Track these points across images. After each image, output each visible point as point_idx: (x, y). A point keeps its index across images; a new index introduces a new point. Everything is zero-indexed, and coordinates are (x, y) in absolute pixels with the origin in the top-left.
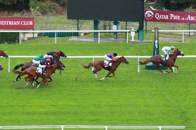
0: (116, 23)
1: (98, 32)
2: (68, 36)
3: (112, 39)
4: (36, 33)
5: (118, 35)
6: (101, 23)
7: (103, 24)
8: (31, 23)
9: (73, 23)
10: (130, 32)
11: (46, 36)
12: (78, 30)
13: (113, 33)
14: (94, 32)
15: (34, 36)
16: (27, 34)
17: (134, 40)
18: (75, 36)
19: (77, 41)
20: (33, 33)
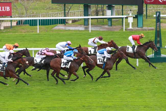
0: (110, 7)
1: (89, 19)
2: (53, 24)
3: (106, 26)
4: (15, 21)
5: (112, 22)
6: (93, 8)
7: (95, 9)
8: (8, 9)
9: (60, 8)
10: (127, 18)
11: (26, 24)
12: (65, 16)
13: (107, 20)
14: (85, 19)
15: (12, 25)
16: (3, 23)
17: (132, 27)
18: (62, 23)
19: (64, 30)
20: (11, 21)
